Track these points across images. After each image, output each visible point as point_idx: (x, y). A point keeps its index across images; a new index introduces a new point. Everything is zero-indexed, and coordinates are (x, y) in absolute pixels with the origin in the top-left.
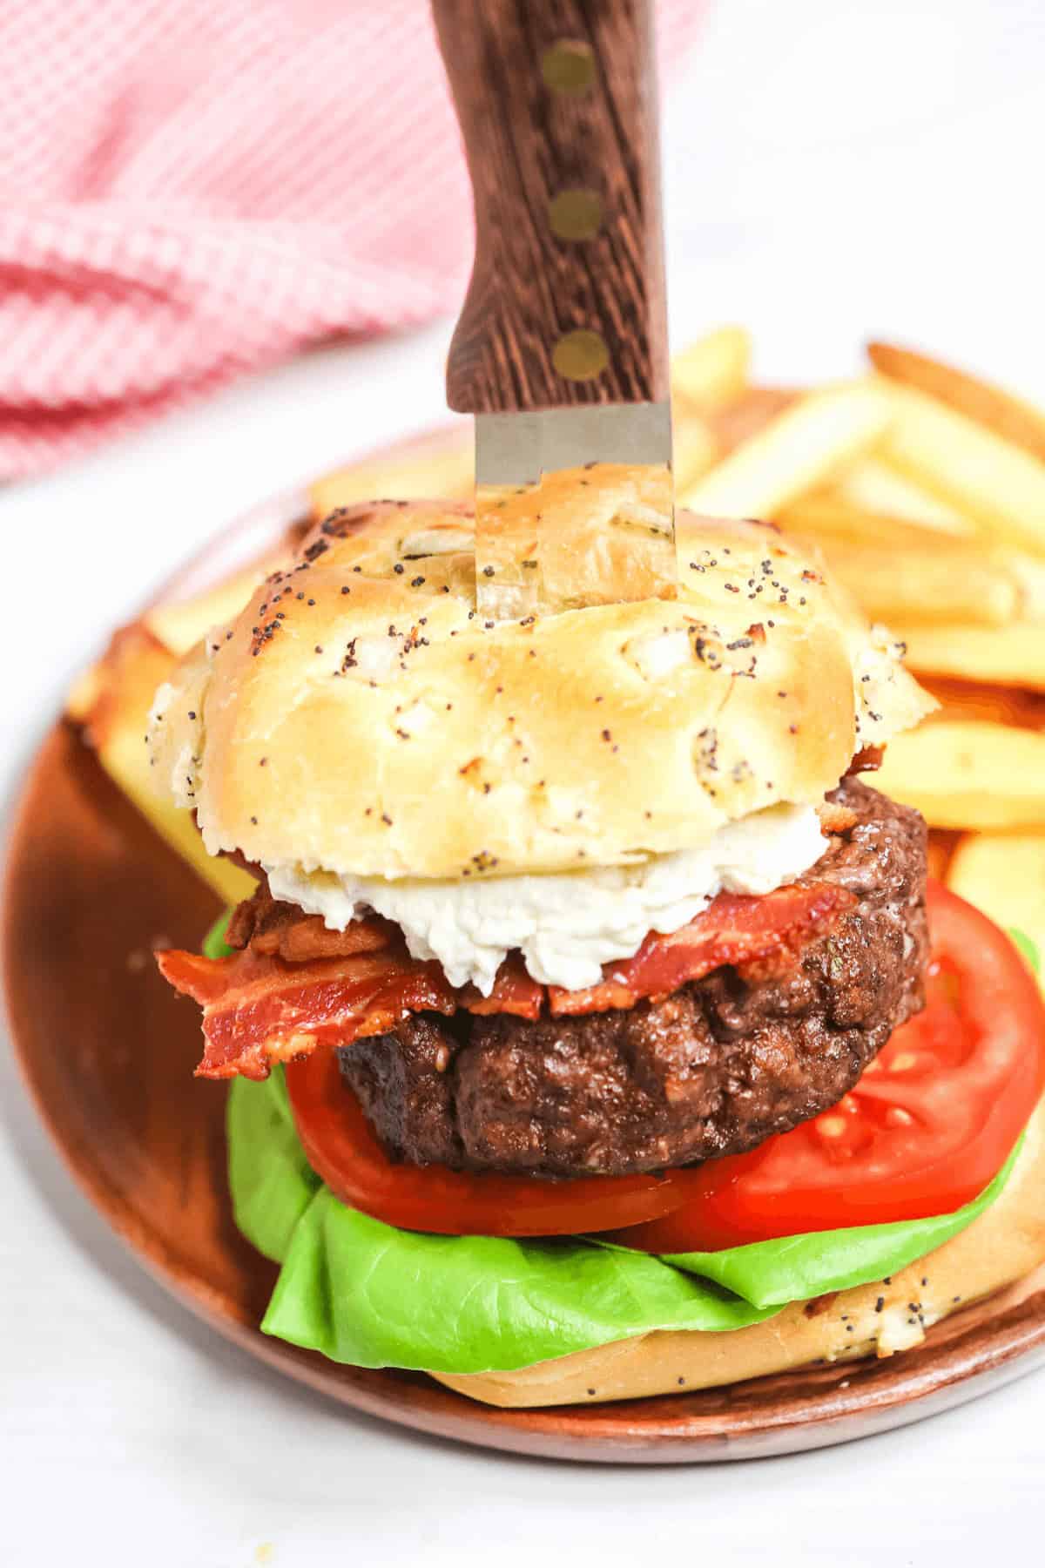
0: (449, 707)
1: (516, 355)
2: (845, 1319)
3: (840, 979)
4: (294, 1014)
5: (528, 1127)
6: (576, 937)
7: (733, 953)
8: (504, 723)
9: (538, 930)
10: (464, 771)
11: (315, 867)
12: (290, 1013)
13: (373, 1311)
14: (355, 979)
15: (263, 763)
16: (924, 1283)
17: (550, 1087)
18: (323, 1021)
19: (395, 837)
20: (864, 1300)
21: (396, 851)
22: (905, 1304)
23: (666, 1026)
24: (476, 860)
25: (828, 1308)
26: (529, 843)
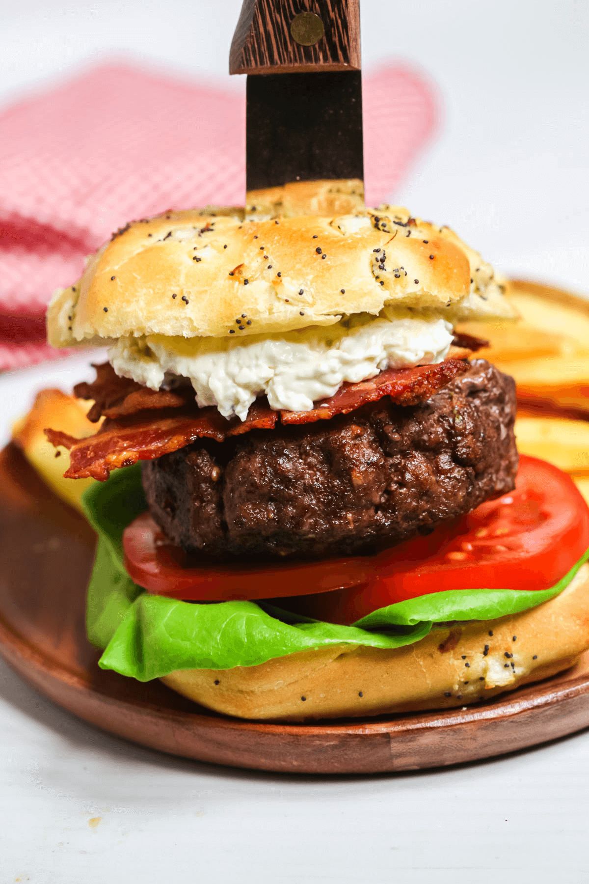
0: (225, 247)
1: (270, 27)
2: (464, 658)
3: (461, 427)
4: (125, 445)
5: (267, 506)
6: (299, 378)
7: (394, 387)
8: (258, 250)
9: (276, 375)
10: (232, 274)
11: (141, 334)
12: (123, 444)
13: (167, 635)
14: (164, 428)
15: (112, 279)
16: (514, 639)
17: (281, 476)
18: (144, 448)
19: (189, 311)
20: (477, 645)
21: (190, 319)
22: (502, 653)
23: (353, 439)
24: (238, 322)
25: (453, 648)
26: (270, 311)
